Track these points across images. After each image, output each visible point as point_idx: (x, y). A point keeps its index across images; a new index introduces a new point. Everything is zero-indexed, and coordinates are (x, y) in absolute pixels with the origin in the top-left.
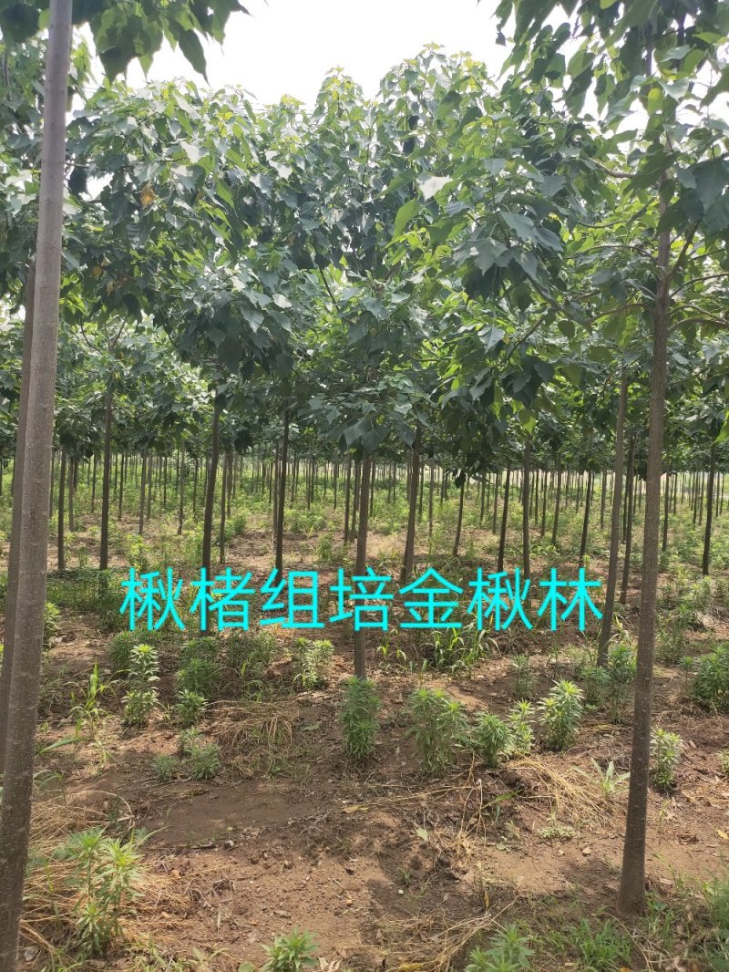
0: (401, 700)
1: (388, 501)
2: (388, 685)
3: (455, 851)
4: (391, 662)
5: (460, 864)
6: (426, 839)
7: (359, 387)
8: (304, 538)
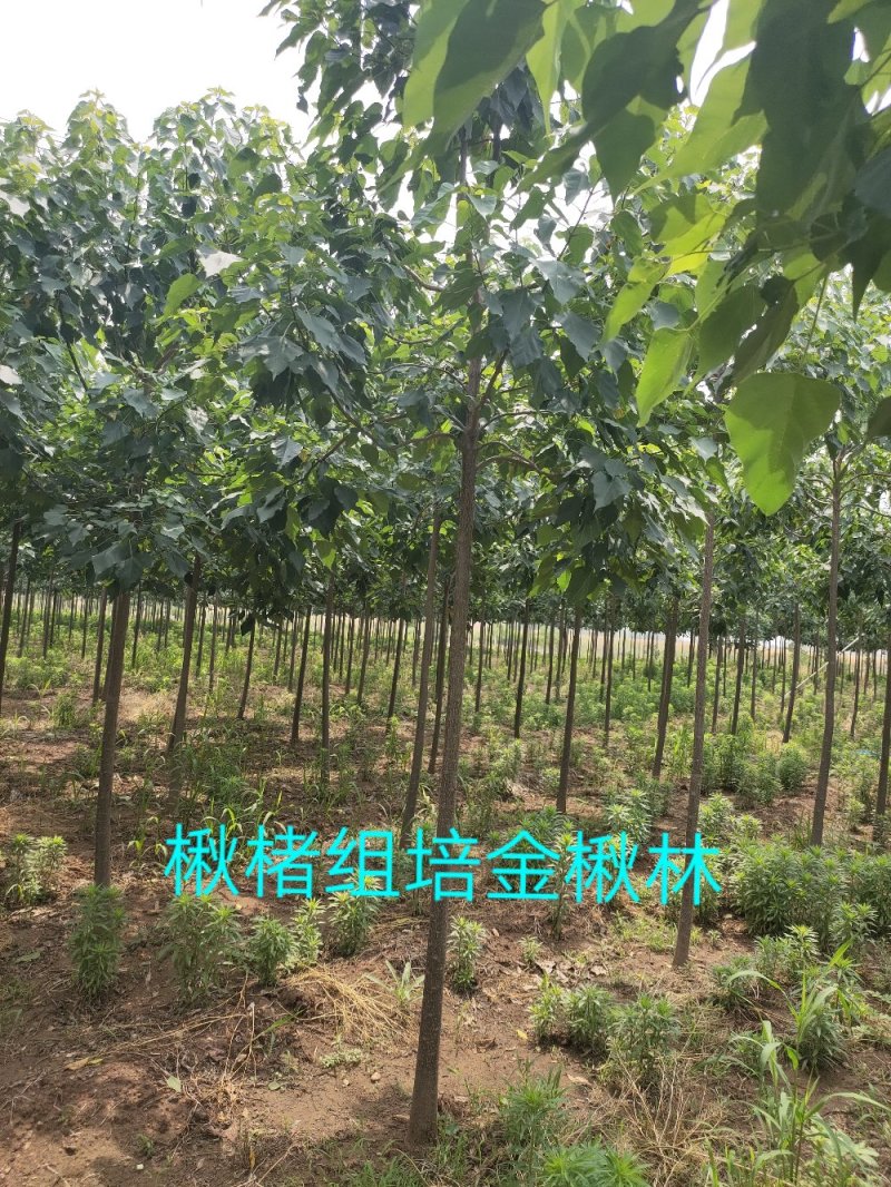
0: (157, 909)
1: (158, 647)
2: (141, 891)
3: (216, 1100)
4: (147, 860)
5: (221, 1117)
6: (178, 1089)
7: (117, 500)
8: (36, 696)
